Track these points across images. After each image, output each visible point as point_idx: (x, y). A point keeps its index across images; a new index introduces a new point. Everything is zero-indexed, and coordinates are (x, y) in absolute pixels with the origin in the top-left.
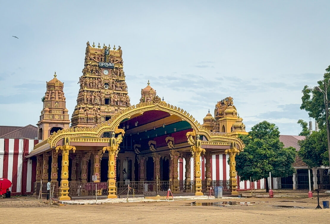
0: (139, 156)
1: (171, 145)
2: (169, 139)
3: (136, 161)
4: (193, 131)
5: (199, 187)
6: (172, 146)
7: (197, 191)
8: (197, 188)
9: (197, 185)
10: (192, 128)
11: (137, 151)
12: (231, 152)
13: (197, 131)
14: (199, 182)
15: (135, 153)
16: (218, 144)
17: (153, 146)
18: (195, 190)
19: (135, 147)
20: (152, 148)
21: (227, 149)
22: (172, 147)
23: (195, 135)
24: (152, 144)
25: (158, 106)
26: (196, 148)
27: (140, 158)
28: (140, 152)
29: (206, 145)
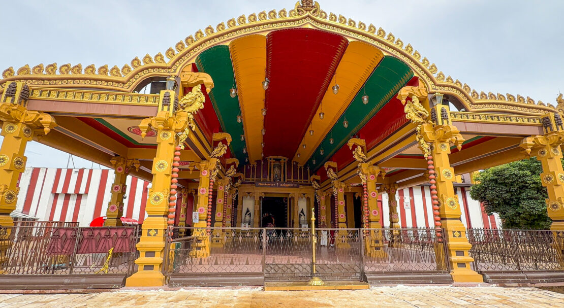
0: (318, 192)
1: (360, 154)
2: (354, 142)
3: (316, 200)
4: (418, 85)
5: (460, 253)
6: (363, 155)
7: (455, 265)
8: (453, 253)
9: (453, 243)
10: (415, 75)
11: (315, 185)
12: (544, 143)
13: (430, 83)
14: (457, 234)
15: (314, 188)
16: (502, 121)
17: (331, 170)
18: (449, 264)
19: (312, 179)
20: (330, 172)
21: (530, 136)
22: (362, 158)
23: (426, 94)
24: (329, 167)
25: (312, 18)
26: (435, 128)
27: (319, 194)
28: (319, 186)
29: (465, 122)
